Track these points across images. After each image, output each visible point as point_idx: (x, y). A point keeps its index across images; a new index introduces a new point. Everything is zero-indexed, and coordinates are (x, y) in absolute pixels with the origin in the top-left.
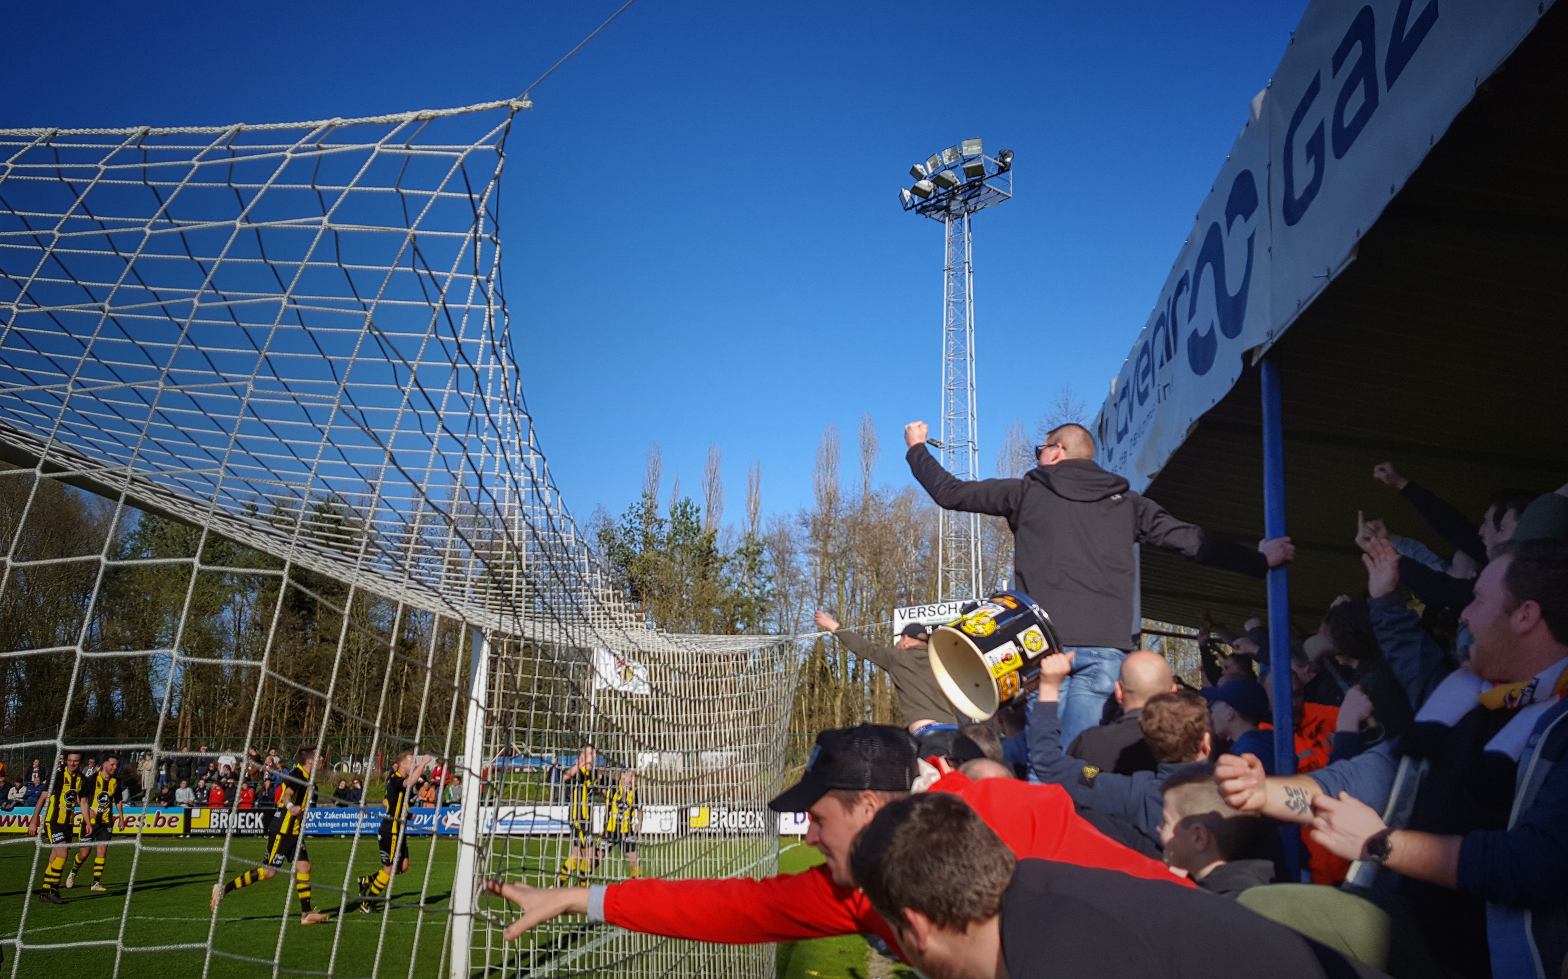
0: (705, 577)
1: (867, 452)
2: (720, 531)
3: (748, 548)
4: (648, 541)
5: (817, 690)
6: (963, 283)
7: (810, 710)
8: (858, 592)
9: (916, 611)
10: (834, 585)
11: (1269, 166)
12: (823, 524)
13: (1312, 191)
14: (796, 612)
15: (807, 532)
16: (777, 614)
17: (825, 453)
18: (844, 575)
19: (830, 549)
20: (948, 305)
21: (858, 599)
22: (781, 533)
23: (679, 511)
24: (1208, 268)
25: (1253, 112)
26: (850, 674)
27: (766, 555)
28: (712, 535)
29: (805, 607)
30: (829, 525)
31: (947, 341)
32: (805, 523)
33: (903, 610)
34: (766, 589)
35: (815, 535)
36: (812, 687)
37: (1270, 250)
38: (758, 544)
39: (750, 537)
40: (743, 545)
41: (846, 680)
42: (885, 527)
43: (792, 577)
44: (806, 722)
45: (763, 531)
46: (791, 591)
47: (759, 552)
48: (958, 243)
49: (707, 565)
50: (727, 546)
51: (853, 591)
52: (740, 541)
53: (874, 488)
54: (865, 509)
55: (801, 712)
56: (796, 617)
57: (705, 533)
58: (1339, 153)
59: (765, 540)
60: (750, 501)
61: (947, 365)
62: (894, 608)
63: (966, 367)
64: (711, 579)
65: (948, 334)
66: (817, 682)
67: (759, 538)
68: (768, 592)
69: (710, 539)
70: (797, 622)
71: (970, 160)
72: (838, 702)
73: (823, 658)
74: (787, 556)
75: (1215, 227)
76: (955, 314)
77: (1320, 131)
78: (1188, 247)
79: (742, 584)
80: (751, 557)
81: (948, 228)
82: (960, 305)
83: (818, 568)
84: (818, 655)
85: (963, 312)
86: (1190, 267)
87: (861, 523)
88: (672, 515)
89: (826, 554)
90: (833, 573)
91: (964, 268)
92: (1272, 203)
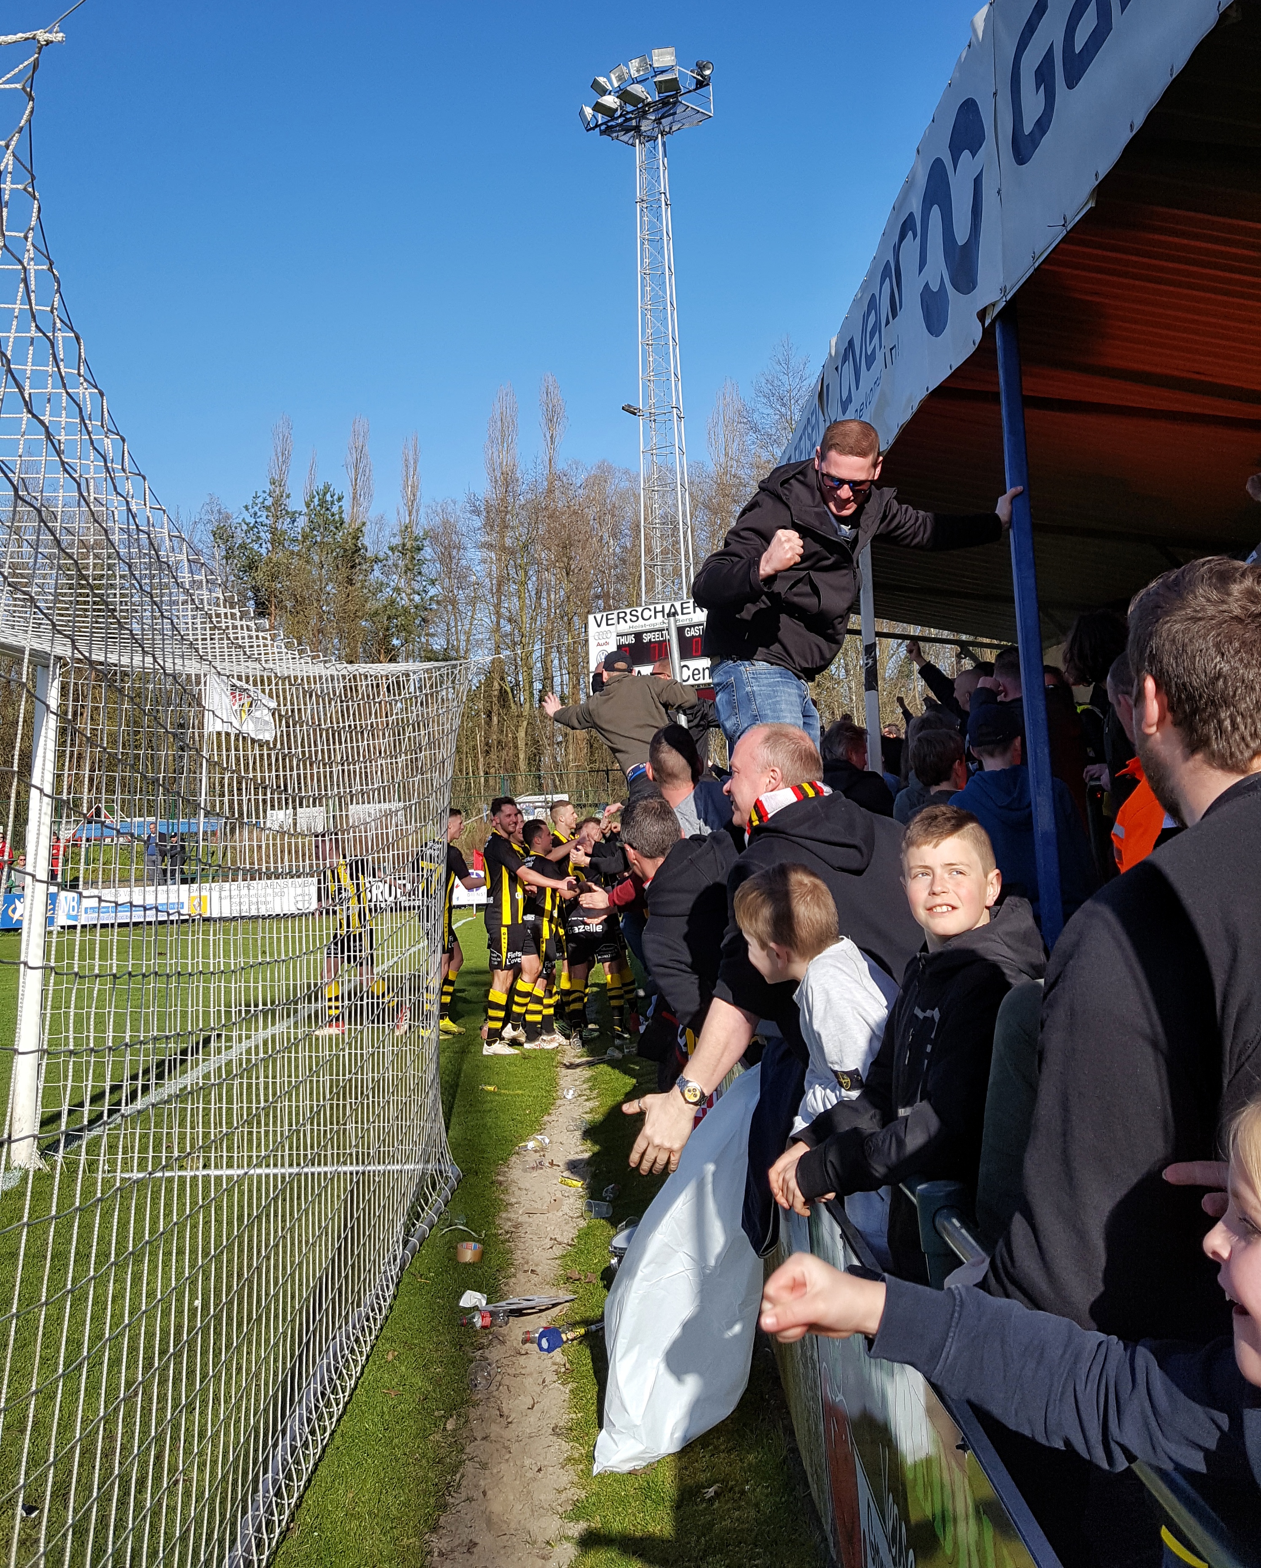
0: (350, 582)
1: (551, 419)
2: (368, 523)
3: (404, 545)
4: (277, 540)
5: (495, 719)
6: (659, 218)
7: (487, 744)
8: (544, 594)
9: (615, 616)
10: (513, 587)
11: (995, 94)
12: (498, 511)
13: (1043, 125)
14: (467, 622)
15: (477, 522)
16: (443, 626)
17: (499, 423)
18: (526, 573)
19: (508, 542)
20: (642, 244)
21: (544, 602)
22: (445, 523)
23: (316, 500)
24: (936, 210)
25: (975, 31)
26: (537, 697)
27: (428, 552)
28: (359, 530)
29: (478, 616)
30: (507, 512)
31: (643, 286)
32: (476, 512)
33: (599, 616)
34: (430, 594)
35: (489, 524)
36: (489, 715)
37: (998, 193)
38: (416, 539)
39: (406, 529)
40: (396, 541)
41: (531, 705)
42: (575, 513)
43: (462, 579)
44: (481, 760)
45: (424, 522)
46: (461, 595)
47: (419, 549)
48: (651, 169)
49: (352, 567)
50: (377, 542)
51: (538, 593)
52: (394, 535)
53: (561, 466)
54: (550, 491)
55: (474, 748)
56: (467, 627)
57: (350, 526)
58: (1071, 82)
59: (426, 533)
60: (406, 486)
61: (644, 315)
62: (589, 612)
63: (666, 318)
64: (359, 585)
65: (643, 279)
66: (495, 708)
67: (419, 532)
68: (431, 598)
69: (357, 534)
70: (468, 634)
71: (662, 72)
72: (521, 734)
73: (502, 679)
74: (454, 552)
75: (938, 163)
76: (651, 254)
77: (1049, 56)
78: (909, 184)
79: (397, 590)
80: (409, 555)
81: (639, 151)
82: (656, 242)
83: (494, 568)
84: (496, 676)
85: (661, 251)
86: (915, 205)
87: (546, 508)
88: (308, 505)
89: (504, 548)
90: (512, 572)
91: (659, 200)
92: (1000, 137)
